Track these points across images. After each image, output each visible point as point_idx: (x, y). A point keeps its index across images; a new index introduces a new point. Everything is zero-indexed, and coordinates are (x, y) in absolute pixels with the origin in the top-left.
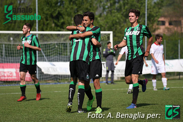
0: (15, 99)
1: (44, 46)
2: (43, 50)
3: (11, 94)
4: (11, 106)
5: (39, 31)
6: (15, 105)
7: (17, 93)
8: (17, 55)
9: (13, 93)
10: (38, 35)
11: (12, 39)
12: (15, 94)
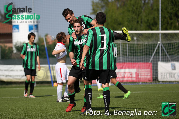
0: (137, 97)
1: (167, 45)
2: (166, 49)
3: (133, 92)
4: (132, 104)
5: (162, 30)
6: (136, 104)
7: (139, 92)
8: (139, 54)
9: (135, 92)
10: (161, 34)
11: (135, 38)
12: (137, 93)
